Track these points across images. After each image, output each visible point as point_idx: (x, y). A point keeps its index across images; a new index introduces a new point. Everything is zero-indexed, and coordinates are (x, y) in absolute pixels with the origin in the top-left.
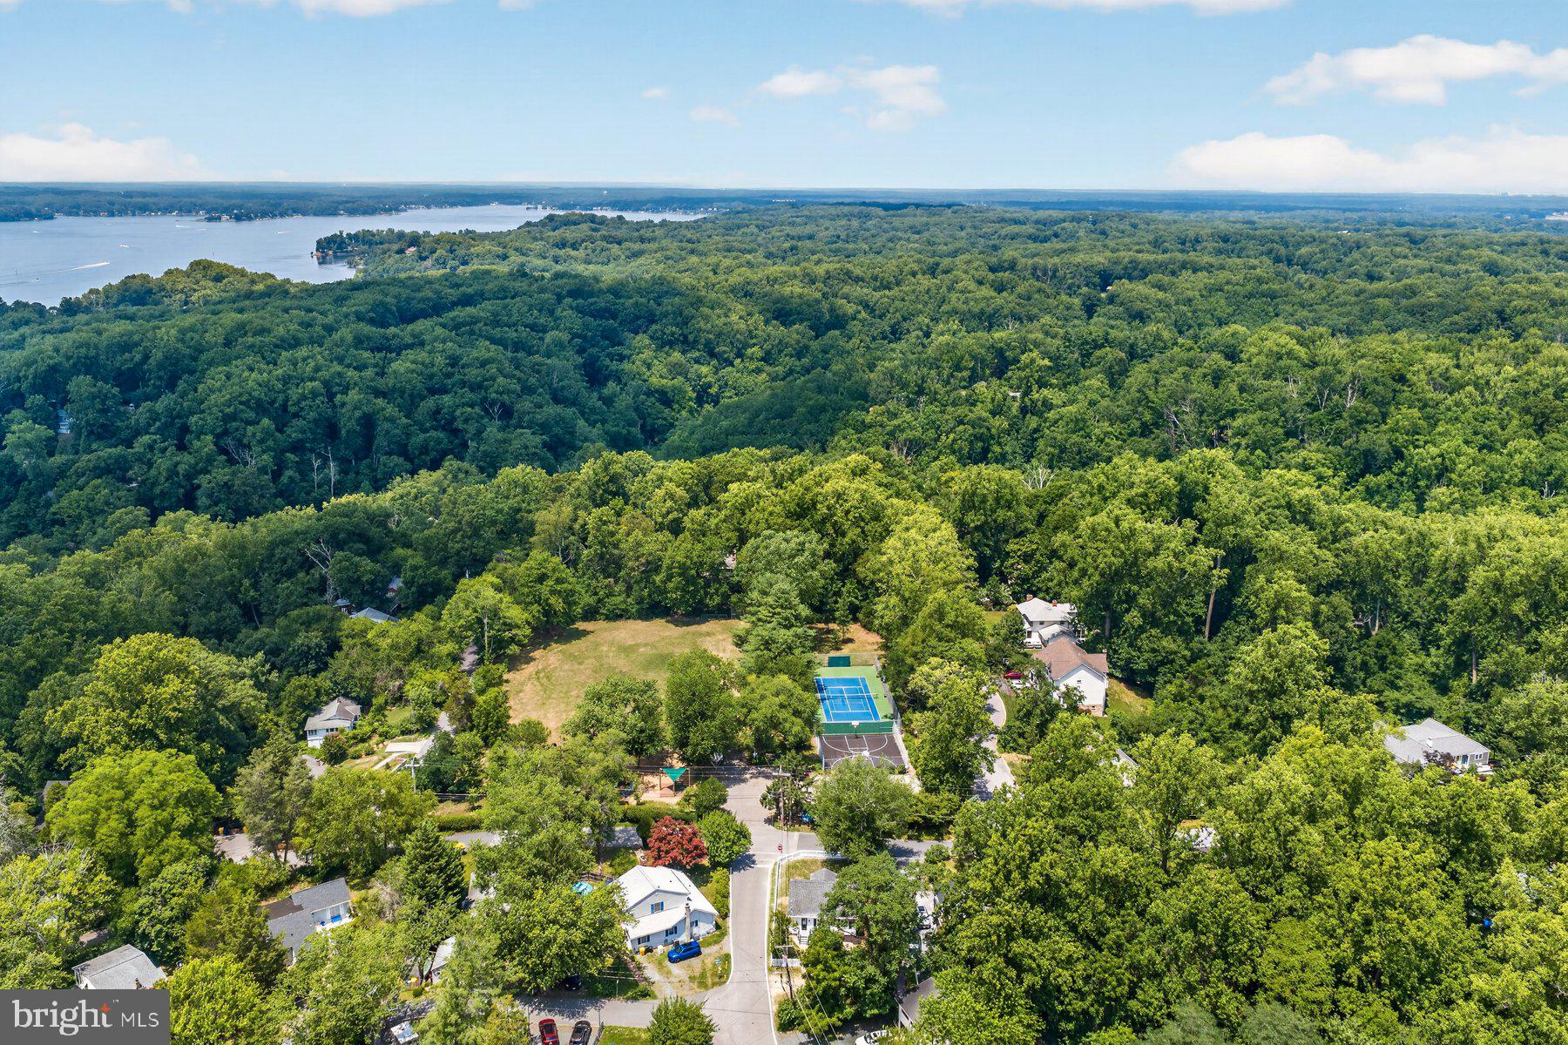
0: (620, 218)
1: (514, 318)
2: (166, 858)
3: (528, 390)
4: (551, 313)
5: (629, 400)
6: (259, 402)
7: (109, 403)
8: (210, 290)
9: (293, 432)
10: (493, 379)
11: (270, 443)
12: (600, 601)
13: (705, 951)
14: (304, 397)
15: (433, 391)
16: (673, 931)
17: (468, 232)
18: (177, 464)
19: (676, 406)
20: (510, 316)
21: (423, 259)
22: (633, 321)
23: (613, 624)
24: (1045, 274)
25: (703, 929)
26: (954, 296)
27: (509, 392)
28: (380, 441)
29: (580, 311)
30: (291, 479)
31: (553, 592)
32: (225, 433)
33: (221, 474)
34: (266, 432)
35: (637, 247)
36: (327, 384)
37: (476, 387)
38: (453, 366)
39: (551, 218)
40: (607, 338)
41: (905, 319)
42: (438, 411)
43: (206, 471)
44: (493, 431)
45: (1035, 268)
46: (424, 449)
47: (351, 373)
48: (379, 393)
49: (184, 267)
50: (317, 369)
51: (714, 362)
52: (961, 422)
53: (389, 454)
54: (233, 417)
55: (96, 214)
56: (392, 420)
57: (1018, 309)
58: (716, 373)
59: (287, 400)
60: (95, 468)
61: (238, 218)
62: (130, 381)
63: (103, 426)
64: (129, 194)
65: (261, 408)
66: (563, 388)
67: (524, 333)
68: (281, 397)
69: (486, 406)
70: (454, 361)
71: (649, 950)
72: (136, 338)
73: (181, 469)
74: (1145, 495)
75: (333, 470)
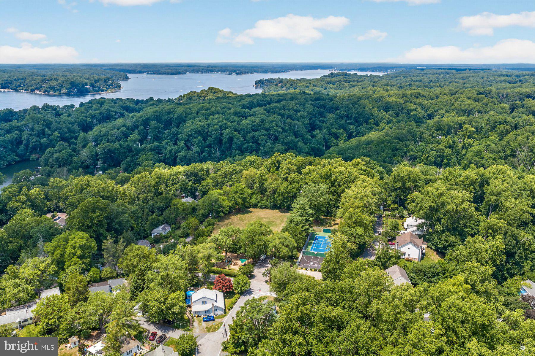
0: (356, 74)
1: (290, 107)
2: (72, 263)
3: (284, 131)
4: (304, 106)
5: (322, 136)
6: (199, 131)
7: (160, 130)
8: (211, 96)
9: (208, 141)
10: (273, 127)
11: (200, 144)
12: (259, 202)
13: (216, 320)
14: (213, 130)
15: (254, 130)
16: (208, 311)
17: (303, 78)
18: (173, 149)
19: (340, 139)
20: (289, 106)
21: (283, 87)
22: (330, 109)
23: (262, 210)
24: (503, 96)
25: (219, 313)
26: (456, 103)
27: (277, 131)
28: (234, 146)
29: (314, 105)
30: (204, 156)
31: (239, 197)
32: (188, 140)
33: (183, 153)
34: (199, 141)
35: (354, 84)
36: (221, 127)
37: (267, 130)
38: (262, 122)
39: (332, 74)
40: (320, 115)
41: (435, 111)
42: (254, 137)
43: (180, 152)
44: (269, 144)
45: (499, 93)
46: (247, 149)
47: (229, 123)
48: (236, 130)
49: (206, 89)
50: (219, 122)
51: (356, 124)
52: (432, 150)
53: (236, 150)
54: (191, 136)
55: (198, 72)
56: (238, 139)
57: (481, 109)
58: (356, 128)
59: (208, 131)
60: (151, 149)
61: (237, 74)
62: (168, 124)
63: (157, 136)
64: (209, 66)
65: (200, 133)
66: (298, 131)
67: (292, 112)
68: (206, 130)
69: (269, 136)
70: (263, 121)
71: (198, 316)
72: (172, 110)
73: (173, 150)
74: (463, 181)
75: (218, 154)
